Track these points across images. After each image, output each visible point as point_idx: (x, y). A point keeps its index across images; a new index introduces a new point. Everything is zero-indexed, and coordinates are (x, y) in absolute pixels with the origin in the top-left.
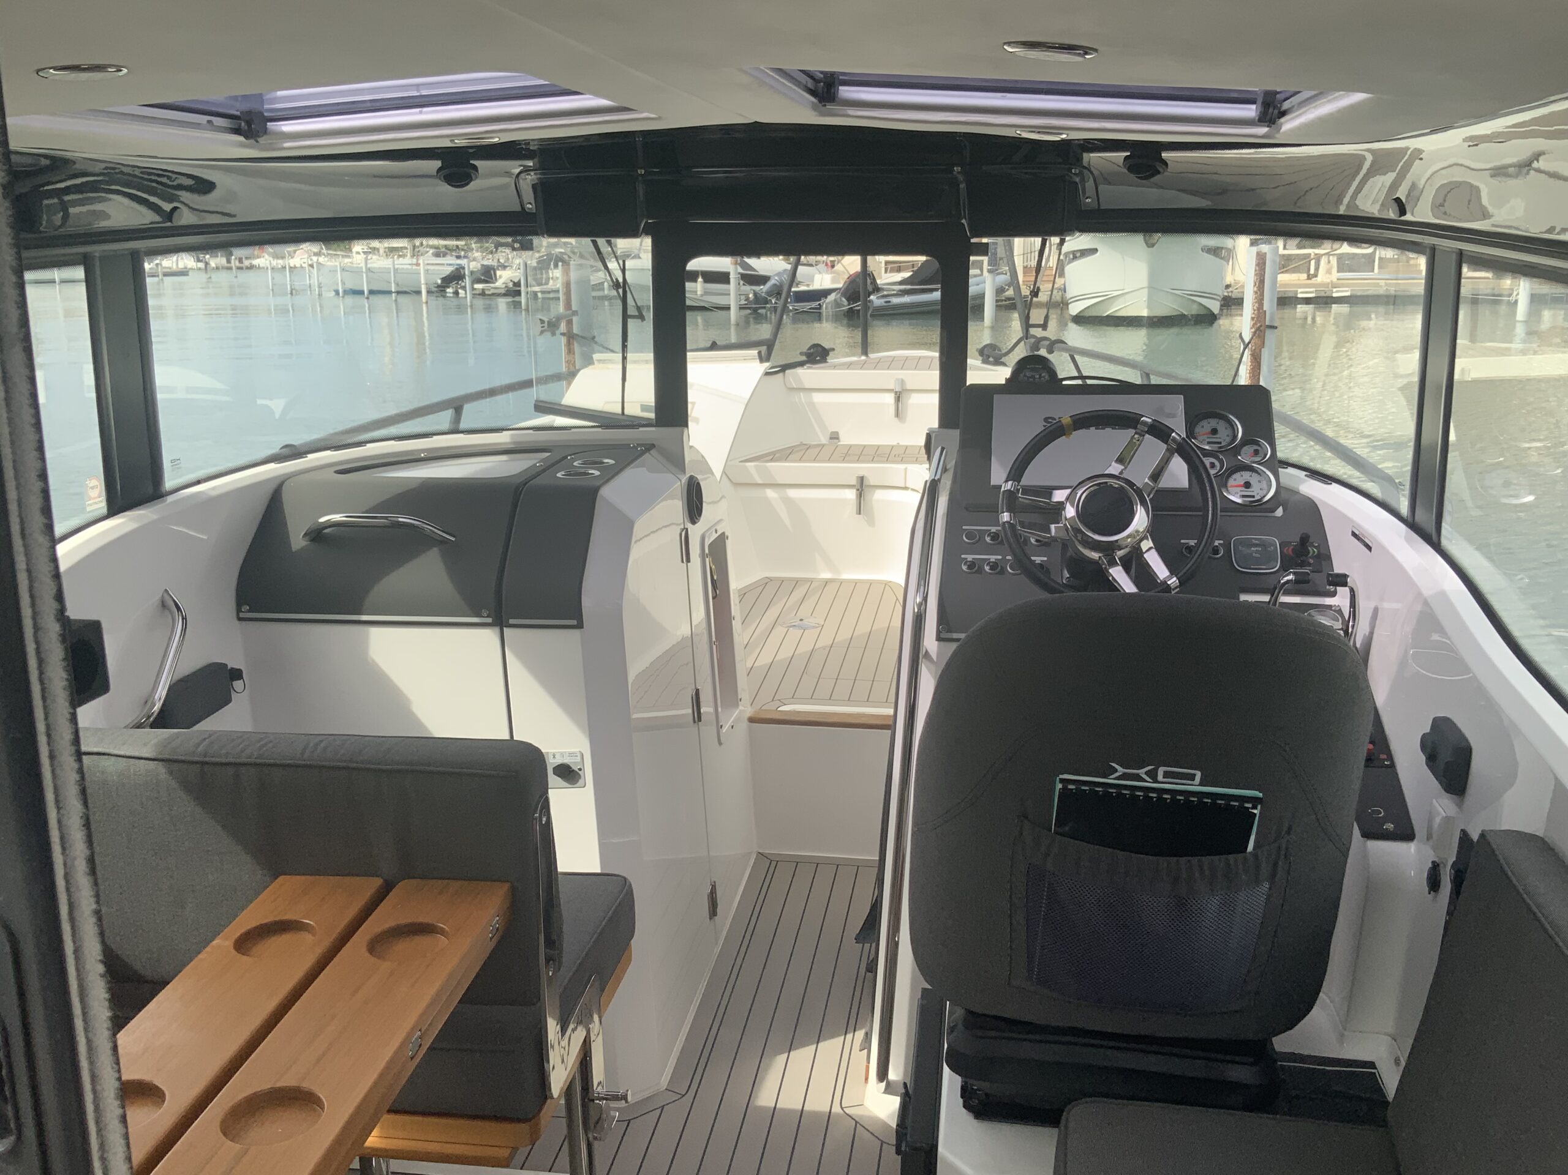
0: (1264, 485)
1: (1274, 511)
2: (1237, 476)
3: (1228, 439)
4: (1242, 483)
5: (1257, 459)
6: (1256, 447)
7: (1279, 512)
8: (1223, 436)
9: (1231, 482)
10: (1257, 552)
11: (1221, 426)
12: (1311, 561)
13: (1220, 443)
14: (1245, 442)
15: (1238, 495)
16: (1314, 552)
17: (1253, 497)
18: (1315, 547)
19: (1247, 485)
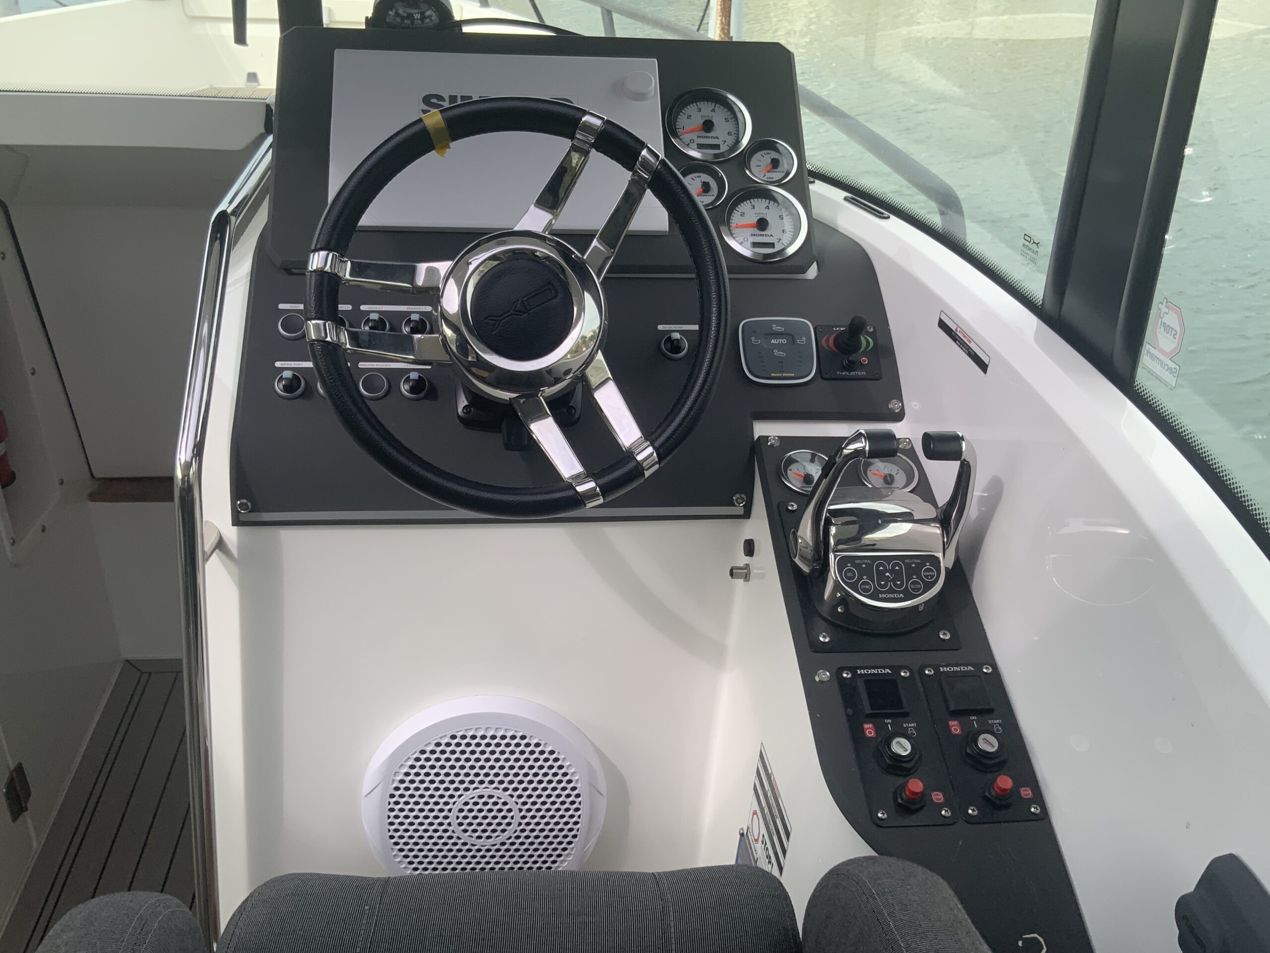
0: (787, 223)
1: (804, 271)
2: (745, 207)
3: (730, 140)
4: (754, 220)
5: (776, 176)
6: (774, 155)
7: (812, 272)
8: (721, 135)
9: (736, 218)
10: (780, 347)
11: (719, 117)
12: (865, 360)
13: (717, 147)
14: (757, 145)
15: (749, 244)
16: (868, 343)
17: (772, 245)
18: (869, 334)
19: (762, 224)
